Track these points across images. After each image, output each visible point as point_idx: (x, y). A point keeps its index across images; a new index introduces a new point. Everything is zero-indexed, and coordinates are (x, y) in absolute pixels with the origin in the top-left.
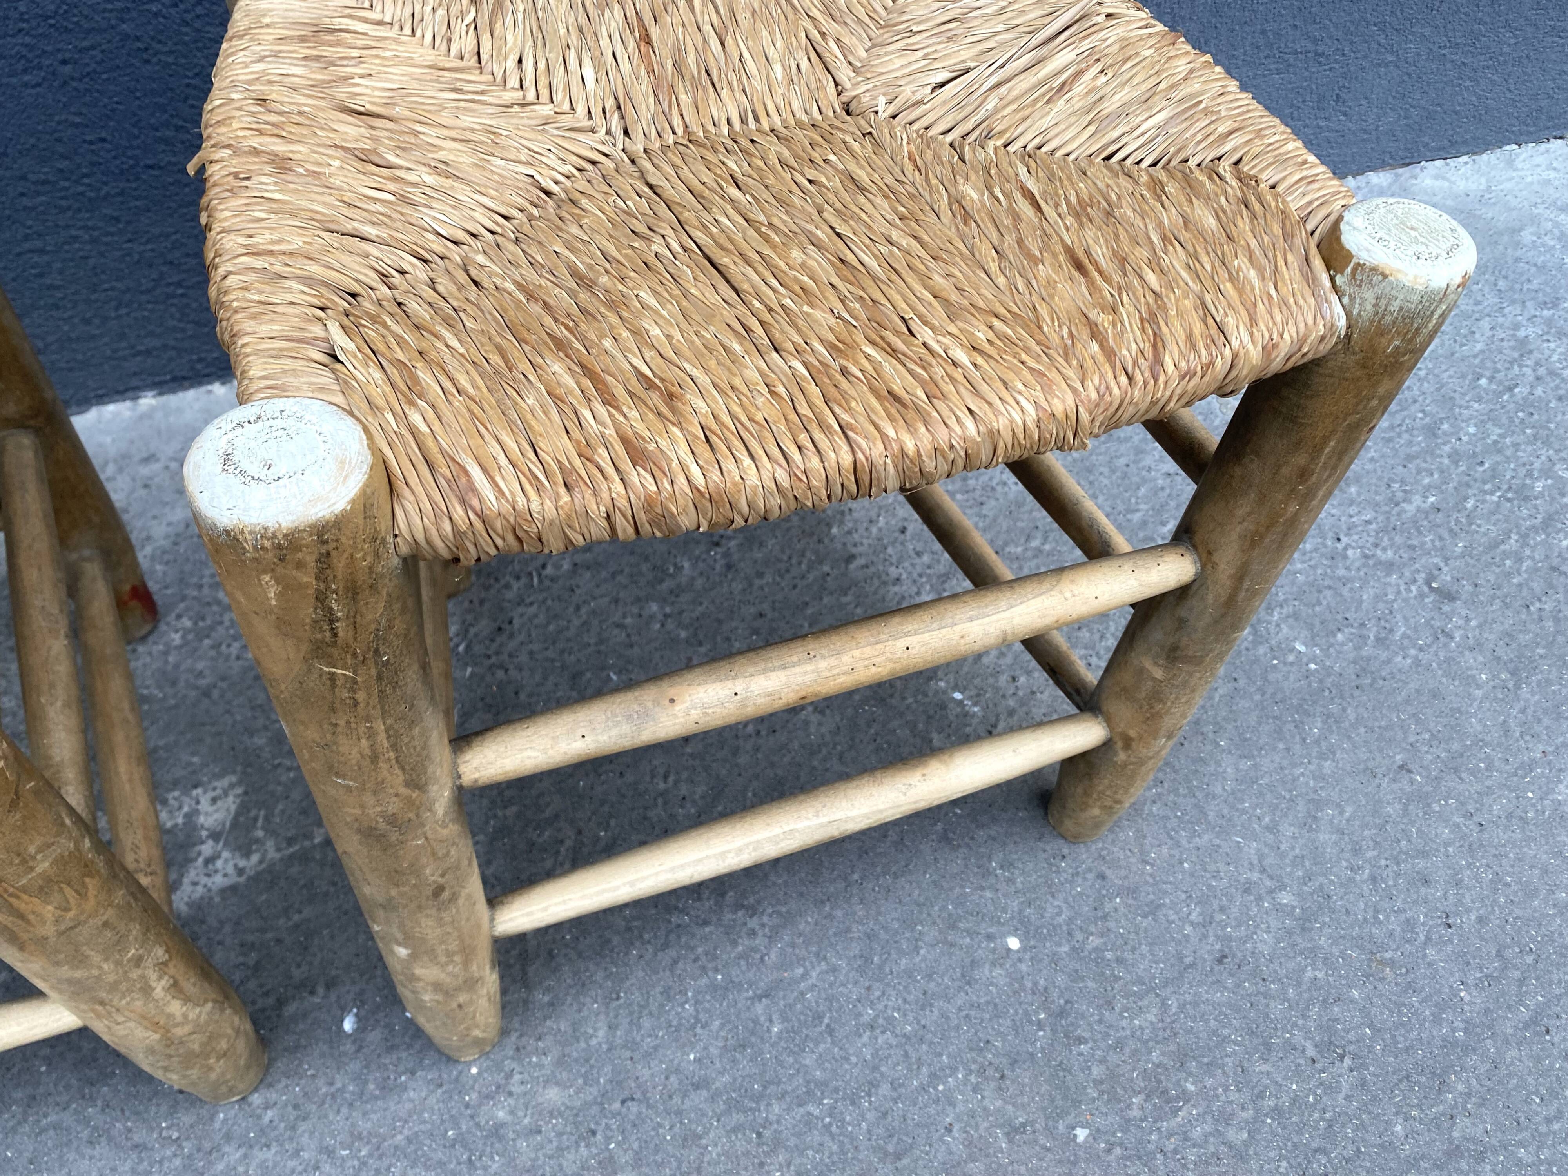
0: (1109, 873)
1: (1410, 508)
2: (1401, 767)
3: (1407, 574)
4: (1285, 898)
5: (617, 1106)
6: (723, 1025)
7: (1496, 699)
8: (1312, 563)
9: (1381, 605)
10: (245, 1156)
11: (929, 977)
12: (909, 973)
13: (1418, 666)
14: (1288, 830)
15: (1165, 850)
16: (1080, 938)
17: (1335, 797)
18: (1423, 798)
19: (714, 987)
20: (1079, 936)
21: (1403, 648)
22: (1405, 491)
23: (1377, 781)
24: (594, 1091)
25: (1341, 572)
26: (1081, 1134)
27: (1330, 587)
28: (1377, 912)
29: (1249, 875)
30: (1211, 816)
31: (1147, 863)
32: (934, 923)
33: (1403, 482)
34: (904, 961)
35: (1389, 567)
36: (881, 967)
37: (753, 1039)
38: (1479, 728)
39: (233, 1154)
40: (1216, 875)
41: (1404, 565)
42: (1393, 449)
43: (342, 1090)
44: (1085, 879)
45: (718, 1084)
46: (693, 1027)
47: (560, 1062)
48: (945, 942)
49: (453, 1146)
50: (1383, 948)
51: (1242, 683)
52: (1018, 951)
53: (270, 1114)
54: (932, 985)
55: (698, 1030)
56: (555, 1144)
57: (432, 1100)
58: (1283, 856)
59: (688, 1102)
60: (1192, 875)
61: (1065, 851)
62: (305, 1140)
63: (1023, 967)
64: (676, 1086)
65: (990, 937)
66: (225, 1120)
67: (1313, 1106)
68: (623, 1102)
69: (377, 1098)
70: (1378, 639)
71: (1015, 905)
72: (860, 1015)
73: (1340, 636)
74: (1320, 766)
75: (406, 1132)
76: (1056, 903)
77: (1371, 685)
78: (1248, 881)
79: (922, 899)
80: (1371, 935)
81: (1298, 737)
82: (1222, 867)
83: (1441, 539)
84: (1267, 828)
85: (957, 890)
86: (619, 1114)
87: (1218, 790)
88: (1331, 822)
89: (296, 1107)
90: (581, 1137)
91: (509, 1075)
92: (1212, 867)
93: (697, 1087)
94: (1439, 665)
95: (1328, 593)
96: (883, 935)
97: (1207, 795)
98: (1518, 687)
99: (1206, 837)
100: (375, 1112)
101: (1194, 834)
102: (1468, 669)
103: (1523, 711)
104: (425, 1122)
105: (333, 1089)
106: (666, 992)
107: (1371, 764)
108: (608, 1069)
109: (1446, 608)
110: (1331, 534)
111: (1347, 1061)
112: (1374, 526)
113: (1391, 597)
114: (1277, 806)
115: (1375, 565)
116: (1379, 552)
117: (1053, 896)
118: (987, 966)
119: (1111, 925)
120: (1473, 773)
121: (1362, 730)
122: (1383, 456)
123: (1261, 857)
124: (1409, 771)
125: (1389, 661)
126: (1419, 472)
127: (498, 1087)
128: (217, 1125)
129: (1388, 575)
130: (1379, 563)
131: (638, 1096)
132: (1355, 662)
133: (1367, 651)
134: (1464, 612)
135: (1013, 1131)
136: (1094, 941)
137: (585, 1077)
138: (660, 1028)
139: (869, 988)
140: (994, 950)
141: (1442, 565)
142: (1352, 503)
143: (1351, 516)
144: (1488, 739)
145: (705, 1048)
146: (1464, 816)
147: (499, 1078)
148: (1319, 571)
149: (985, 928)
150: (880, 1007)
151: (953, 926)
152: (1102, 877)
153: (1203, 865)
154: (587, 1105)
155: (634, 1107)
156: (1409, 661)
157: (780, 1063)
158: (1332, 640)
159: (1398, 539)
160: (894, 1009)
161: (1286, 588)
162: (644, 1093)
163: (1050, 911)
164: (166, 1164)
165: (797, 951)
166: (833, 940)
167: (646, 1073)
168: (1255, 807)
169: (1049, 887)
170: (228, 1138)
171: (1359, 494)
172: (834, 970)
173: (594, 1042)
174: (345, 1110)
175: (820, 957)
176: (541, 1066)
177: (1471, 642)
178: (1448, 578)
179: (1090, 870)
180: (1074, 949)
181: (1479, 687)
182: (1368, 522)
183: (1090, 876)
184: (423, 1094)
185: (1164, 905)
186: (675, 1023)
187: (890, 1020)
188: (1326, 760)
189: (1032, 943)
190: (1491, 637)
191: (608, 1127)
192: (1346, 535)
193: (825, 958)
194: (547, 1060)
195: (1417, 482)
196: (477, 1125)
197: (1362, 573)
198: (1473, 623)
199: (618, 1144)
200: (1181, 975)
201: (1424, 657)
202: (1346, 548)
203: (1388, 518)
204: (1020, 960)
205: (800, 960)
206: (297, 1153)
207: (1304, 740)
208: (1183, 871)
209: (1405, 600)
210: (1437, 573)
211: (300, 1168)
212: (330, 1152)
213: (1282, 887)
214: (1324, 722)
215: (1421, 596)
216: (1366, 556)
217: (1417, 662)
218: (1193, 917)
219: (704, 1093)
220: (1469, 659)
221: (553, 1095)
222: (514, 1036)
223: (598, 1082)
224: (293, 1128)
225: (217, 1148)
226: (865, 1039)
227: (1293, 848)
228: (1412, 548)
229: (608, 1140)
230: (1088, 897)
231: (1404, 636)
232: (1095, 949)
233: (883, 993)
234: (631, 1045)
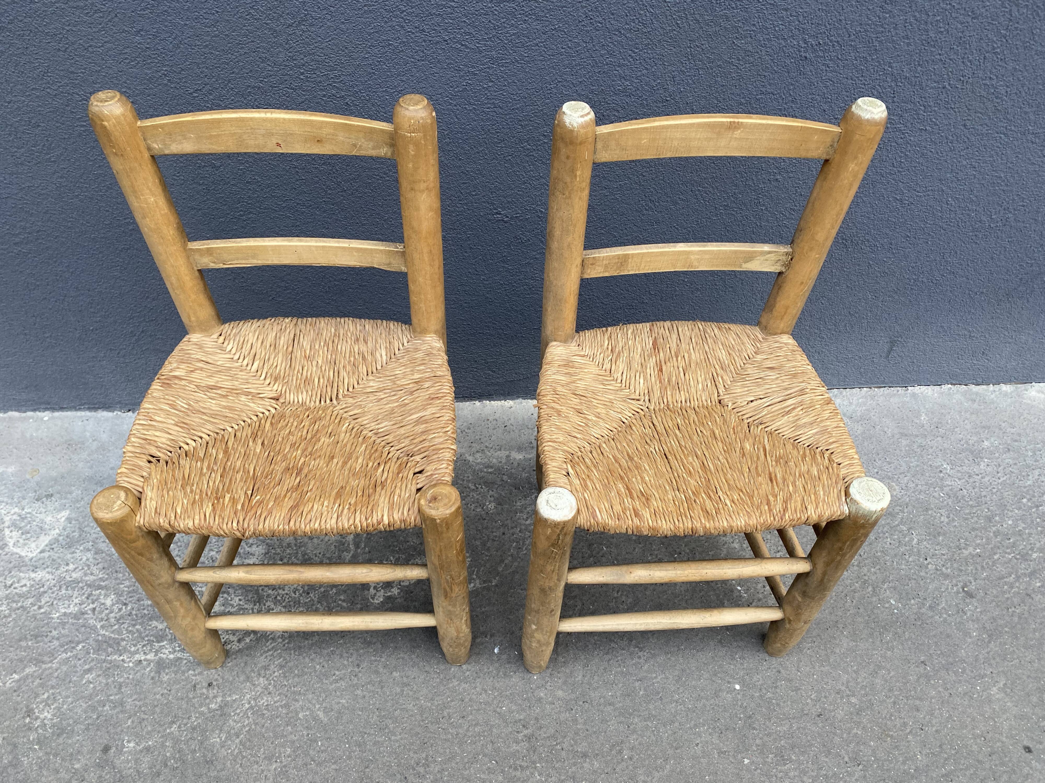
1: (966, 552)
10: (459, 684)
24: (574, 696)
25: (923, 574)
28: (891, 715)
33: (966, 540)
35: (947, 576)
42: (967, 523)
50: (889, 730)
73: (913, 601)
110: (923, 556)
111: (861, 767)
112: (945, 557)
113: (943, 590)
115: (940, 574)
116: (944, 569)
130: (943, 574)
141: (973, 581)
142: (938, 544)
143: (936, 550)
159: (955, 565)
171: (943, 540)
182: (943, 555)
192: (931, 558)
195: (974, 541)
202: (928, 564)
203: (953, 555)
210: (969, 584)
215: (958, 592)
216: (937, 570)
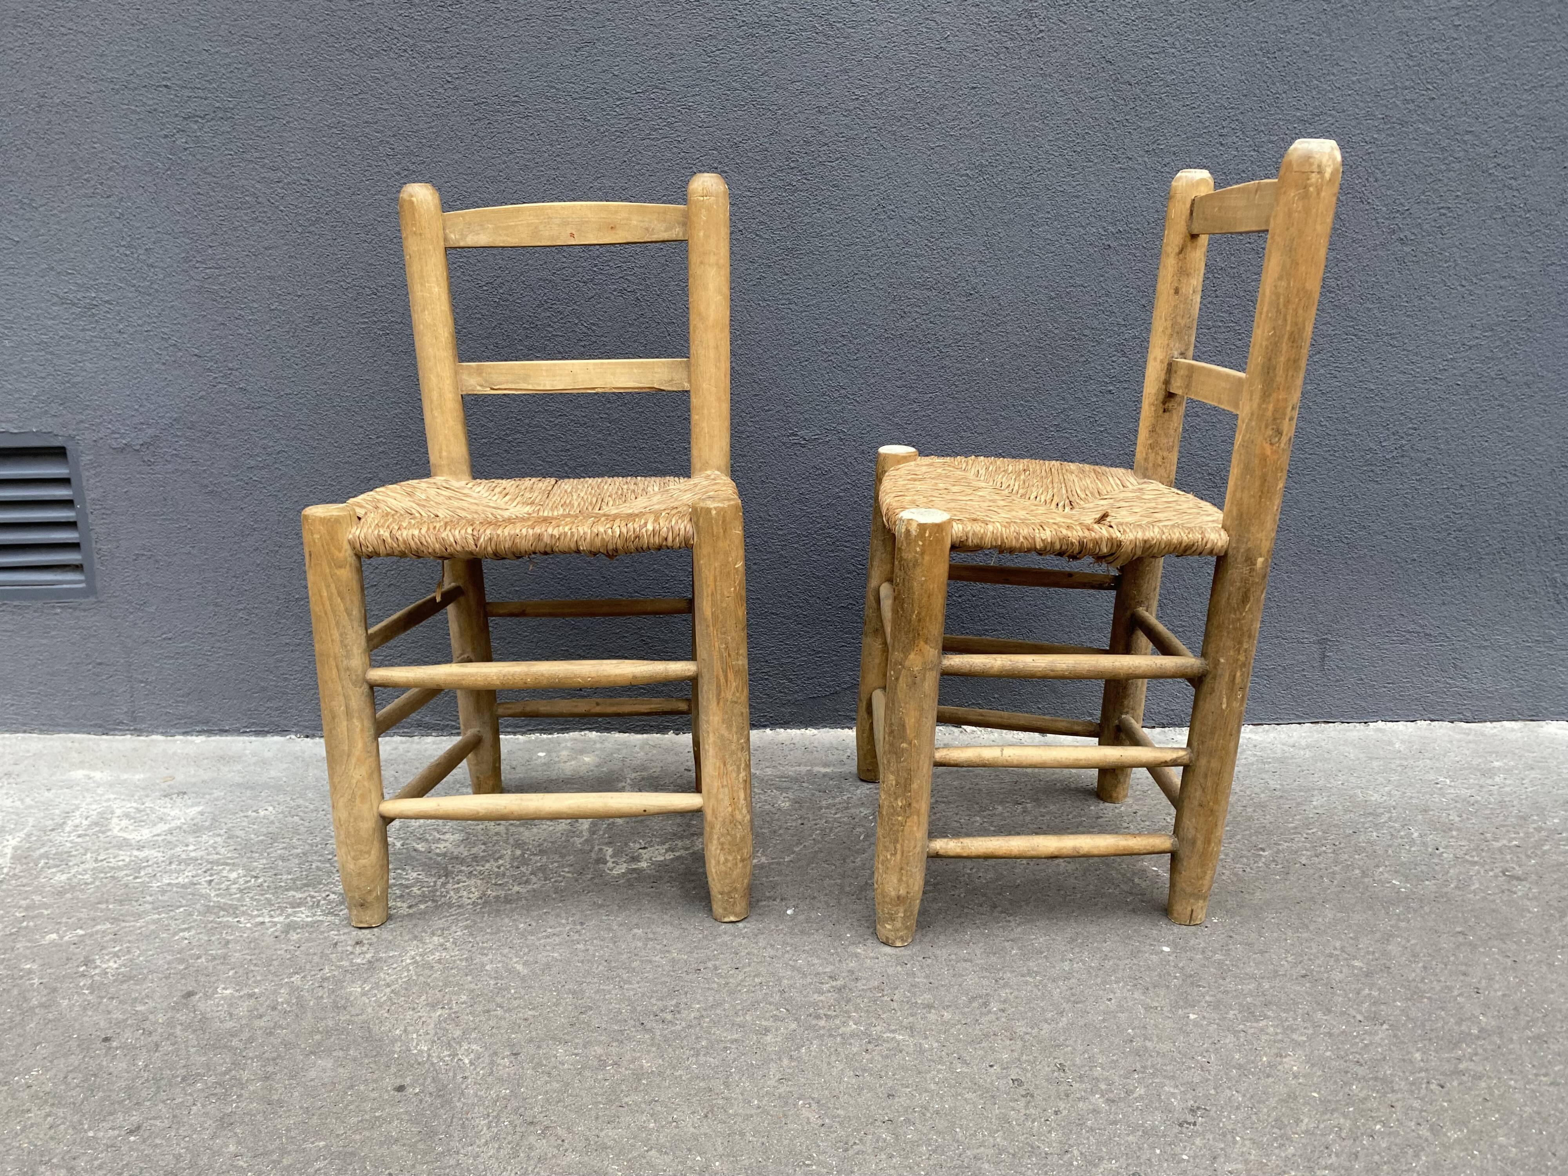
2: (1459, 933)
3: (1488, 867)
4: (1356, 963)
5: (920, 959)
9: (1463, 876)
10: (732, 939)
11: (1110, 951)
12: (1098, 948)
14: (1366, 941)
16: (1210, 955)
17: (1405, 935)
19: (982, 933)
21: (1475, 892)
23: (1439, 934)
25: (1436, 861)
26: (1192, 1016)
30: (1311, 928)
32: (1118, 935)
34: (1096, 944)
35: (1474, 863)
36: (1081, 943)
38: (1525, 927)
39: (727, 937)
40: (1310, 948)
41: (1486, 864)
43: (782, 929)
45: (977, 962)
46: (968, 943)
48: (1123, 942)
51: (1347, 889)
52: (1168, 952)
53: (746, 930)
54: (1112, 954)
55: (971, 944)
57: (825, 940)
58: (1359, 949)
59: (959, 964)
60: (1292, 945)
62: (761, 940)
63: (1170, 958)
65: (1151, 945)
67: (1356, 1037)
68: (924, 958)
69: (798, 935)
70: (1457, 887)
71: (1171, 938)
72: (1065, 956)
74: (1397, 923)
75: (810, 947)
76: (1197, 941)
77: (1446, 902)
78: (1332, 953)
79: (1112, 927)
80: (1417, 987)
81: (1383, 911)
82: (1314, 946)
83: (1518, 858)
84: (1351, 938)
85: (1136, 927)
86: (921, 961)
87: (1319, 920)
88: (1399, 943)
89: (759, 930)
90: (899, 964)
91: (866, 939)
92: (1307, 945)
93: (965, 961)
94: (1502, 901)
96: (1086, 934)
97: (1311, 921)
99: (1306, 934)
100: (796, 938)
101: (1297, 932)
102: (1524, 906)
104: (820, 945)
105: (778, 928)
107: (1435, 928)
108: (918, 947)
109: (1514, 883)
110: (1432, 847)
112: (1466, 847)
114: (1360, 932)
115: (1463, 861)
116: (1468, 857)
117: (1196, 938)
118: (1147, 954)
120: (1516, 942)
121: (1433, 916)
122: (1481, 823)
124: (1465, 935)
125: (1462, 895)
126: (1508, 831)
129: (1473, 866)
130: (1467, 861)
132: (1436, 893)
133: (1447, 890)
134: (1528, 886)
135: (1148, 1008)
136: (1219, 957)
140: (1153, 950)
142: (1452, 837)
143: (1450, 842)
149: (1150, 942)
150: (1078, 955)
151: (1130, 938)
154: (904, 955)
155: (929, 961)
156: (1479, 897)
157: (1014, 962)
158: (1421, 883)
159: (1484, 854)
160: (1086, 957)
163: (1193, 942)
164: (696, 935)
165: (1033, 931)
166: (1055, 931)
167: (939, 951)
168: (1344, 929)
169: (1195, 935)
171: (1458, 834)
172: (1054, 940)
174: (782, 935)
175: (1046, 934)
177: (1530, 897)
178: (1520, 872)
180: (1205, 957)
181: (1530, 913)
182: (1463, 845)
183: (1222, 935)
184: (821, 938)
186: (958, 940)
187: (1083, 960)
188: (1402, 922)
189: (1178, 951)
190: (1548, 897)
192: (1445, 848)
193: (1049, 935)
195: (1506, 835)
196: (846, 951)
197: (1452, 863)
198: (1534, 890)
200: (1275, 977)
201: (1491, 897)
202: (1442, 853)
203: (1478, 846)
204: (1169, 955)
205: (1034, 934)
206: (756, 943)
207: (1388, 913)
209: (1483, 876)
210: (1511, 869)
211: (757, 947)
213: (1355, 958)
214: (1405, 909)
215: (1496, 876)
216: (1457, 857)
217: (1485, 899)
219: (969, 963)
220: (1527, 903)
224: (756, 936)
225: (719, 935)
226: (1066, 963)
228: (1494, 858)
231: (1477, 889)
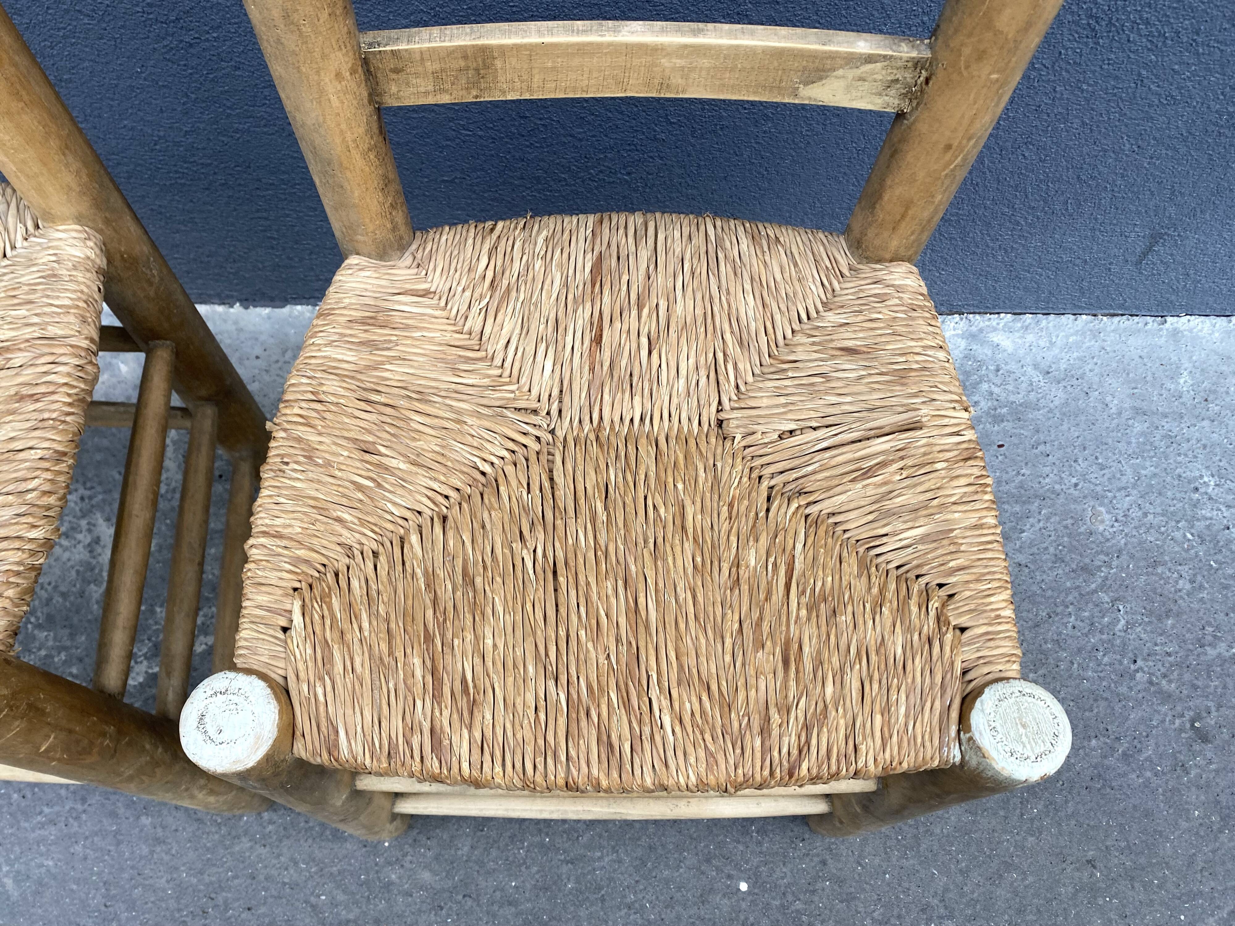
0: (830, 861)
1: (1212, 653)
2: (1089, 862)
3: (1179, 708)
5: (460, 897)
6: (538, 872)
7: (1197, 833)
8: (1102, 675)
9: (1142, 728)
10: (251, 848)
11: (679, 889)
12: (667, 882)
13: (1146, 787)
14: (976, 877)
15: (877, 861)
16: (790, 900)
17: (1025, 866)
18: (1094, 890)
19: (542, 845)
20: (790, 898)
21: (1141, 768)
22: (1215, 637)
23: (1064, 865)
24: (450, 883)
25: (1123, 689)
27: (1107, 699)
29: (931, 900)
30: (923, 847)
31: (860, 865)
32: (697, 854)
33: (1218, 628)
34: (667, 872)
35: (1167, 697)
36: (650, 871)
37: (554, 887)
38: (1169, 852)
39: (246, 844)
40: (906, 891)
41: (1180, 699)
43: (312, 828)
44: (812, 860)
45: (522, 907)
46: (520, 866)
47: (437, 858)
48: (699, 869)
49: (362, 885)
52: (744, 892)
53: (270, 827)
54: (679, 894)
55: (523, 869)
56: (418, 906)
57: (358, 854)
58: (962, 895)
59: (501, 911)
60: (888, 884)
61: (807, 836)
62: (285, 850)
63: (744, 905)
64: (498, 898)
65: (729, 877)
66: (247, 822)
68: (464, 896)
69: (329, 840)
70: (1124, 754)
71: (756, 861)
72: (625, 897)
73: (1094, 742)
74: (1025, 839)
75: (339, 867)
76: (784, 870)
77: (1099, 790)
78: (928, 905)
79: (695, 835)
81: (1018, 811)
82: (913, 887)
83: (1225, 687)
84: (961, 870)
85: (721, 838)
86: (460, 902)
87: (938, 831)
88: (1012, 884)
89: (285, 829)
90: (433, 908)
91: (405, 855)
92: (906, 885)
93: (510, 904)
94: (1165, 791)
95: (1103, 704)
96: (660, 851)
97: (927, 831)
98: (1221, 831)
99: (911, 862)
100: (325, 848)
101: (904, 856)
102: (1187, 803)
103: (1214, 851)
104: (351, 865)
105: (307, 826)
106: (512, 837)
107: (1065, 851)
108: (462, 872)
109: (1197, 747)
110: (1131, 655)
112: (1171, 659)
113: (1154, 723)
114: (975, 858)
115: (1155, 692)
116: (1164, 682)
117: (784, 865)
118: (720, 895)
119: (816, 899)
120: (1146, 886)
121: (1073, 822)
122: (1211, 600)
123: (946, 890)
124: (1094, 867)
125: (1125, 775)
127: (397, 860)
128: (242, 824)
129: (1163, 704)
130: (1160, 692)
131: (473, 896)
132: (1095, 768)
133: (1111, 761)
134: (1209, 755)
136: (798, 905)
137: (448, 872)
138: (501, 859)
139: (637, 882)
140: (728, 887)
141: (1213, 709)
143: (1156, 645)
144: (1172, 863)
145: (523, 882)
146: (1120, 916)
147: (399, 854)
148: (1104, 684)
149: (728, 869)
150: (640, 896)
151: (708, 861)
152: (824, 863)
153: (900, 880)
154: (443, 890)
155: (469, 902)
156: (1141, 781)
157: (564, 908)
158: (1086, 743)
159: (1187, 677)
160: (648, 901)
161: (1069, 689)
162: (478, 895)
163: (778, 874)
164: (211, 836)
165: (601, 841)
166: (627, 842)
167: (483, 884)
168: (959, 852)
169: (785, 857)
170: (246, 833)
171: (1173, 627)
172: (620, 861)
173: (460, 853)
174: (310, 841)
175: (614, 850)
176: (424, 856)
177: (1202, 782)
178: (1213, 722)
179: (818, 855)
180: (782, 905)
181: (1188, 820)
182: (1169, 654)
183: (816, 859)
184: (355, 848)
185: (859, 898)
186: (511, 859)
187: (643, 907)
188: (1032, 835)
189: (756, 891)
190: (1222, 784)
191: (451, 908)
192: (1145, 660)
193: (617, 852)
194: (430, 854)
196: (379, 878)
197: (1140, 696)
198: (1212, 767)
199: (453, 920)
201: (1155, 781)
202: (1137, 671)
203: (1187, 656)
204: (743, 899)
205: (601, 847)
206: (279, 856)
207: (1022, 815)
208: (884, 880)
209: (1166, 730)
210: (1205, 715)
211: (278, 866)
212: (296, 863)
214: (1046, 807)
215: (1181, 730)
216: (1151, 683)
217: (1147, 784)
218: (875, 914)
219: (513, 909)
220: (1192, 796)
221: (426, 876)
222: (415, 831)
223: (454, 879)
224: (281, 841)
225: (238, 837)
226: (623, 913)
227: (973, 892)
228: (1195, 687)
229: (448, 916)
230: (808, 873)
231: (1147, 759)
232: (797, 911)
233: (645, 889)
234: (481, 863)
